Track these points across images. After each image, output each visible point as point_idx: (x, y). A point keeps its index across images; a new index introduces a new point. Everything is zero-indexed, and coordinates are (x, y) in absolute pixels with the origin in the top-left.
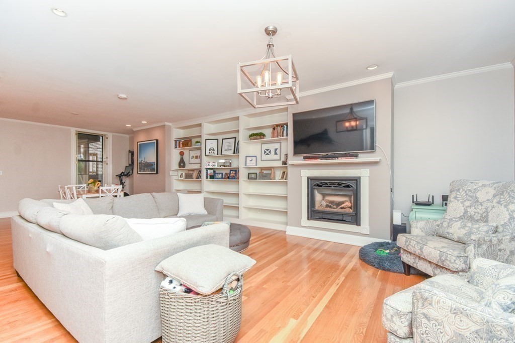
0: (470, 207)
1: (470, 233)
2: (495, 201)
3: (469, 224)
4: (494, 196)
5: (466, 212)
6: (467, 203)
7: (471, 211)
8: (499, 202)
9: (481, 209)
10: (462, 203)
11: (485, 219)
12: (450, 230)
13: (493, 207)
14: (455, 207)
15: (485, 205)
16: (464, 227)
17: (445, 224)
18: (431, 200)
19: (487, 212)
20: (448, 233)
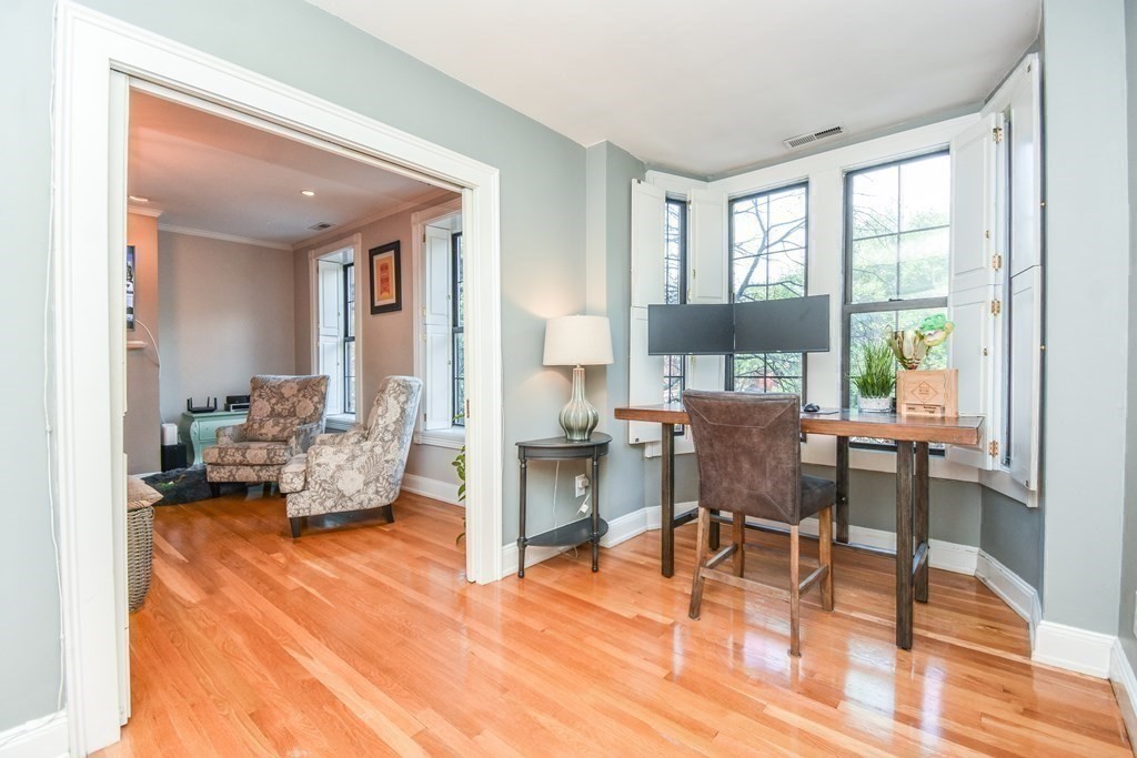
0: (276, 404)
1: (283, 430)
2: (300, 395)
3: (282, 421)
4: (299, 391)
5: (273, 409)
6: (273, 401)
7: (278, 408)
8: (304, 396)
9: (288, 405)
10: (268, 401)
11: (293, 413)
12: (263, 431)
13: (299, 401)
14: (261, 407)
15: (291, 400)
16: (277, 424)
17: (256, 426)
18: (212, 405)
19: (294, 407)
20: (261, 435)
